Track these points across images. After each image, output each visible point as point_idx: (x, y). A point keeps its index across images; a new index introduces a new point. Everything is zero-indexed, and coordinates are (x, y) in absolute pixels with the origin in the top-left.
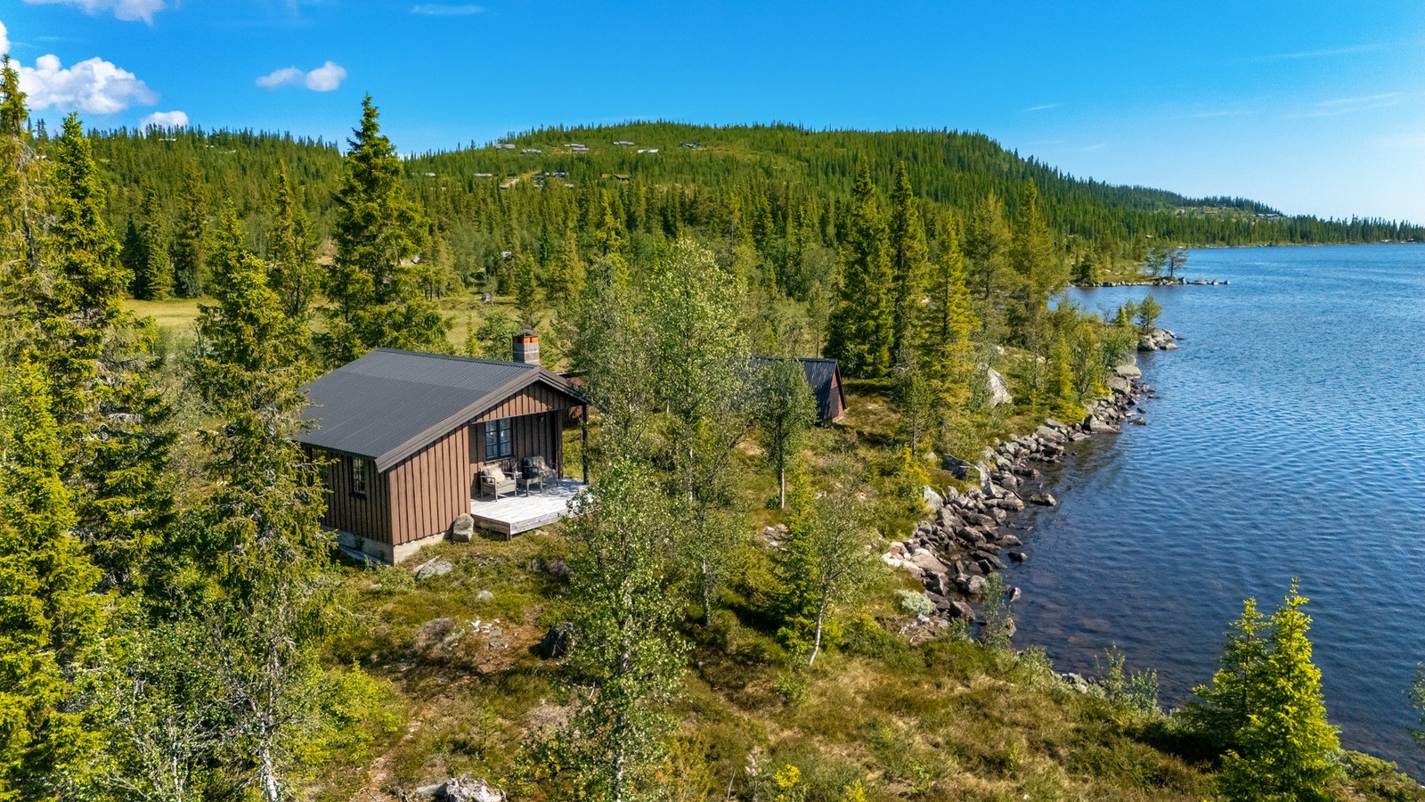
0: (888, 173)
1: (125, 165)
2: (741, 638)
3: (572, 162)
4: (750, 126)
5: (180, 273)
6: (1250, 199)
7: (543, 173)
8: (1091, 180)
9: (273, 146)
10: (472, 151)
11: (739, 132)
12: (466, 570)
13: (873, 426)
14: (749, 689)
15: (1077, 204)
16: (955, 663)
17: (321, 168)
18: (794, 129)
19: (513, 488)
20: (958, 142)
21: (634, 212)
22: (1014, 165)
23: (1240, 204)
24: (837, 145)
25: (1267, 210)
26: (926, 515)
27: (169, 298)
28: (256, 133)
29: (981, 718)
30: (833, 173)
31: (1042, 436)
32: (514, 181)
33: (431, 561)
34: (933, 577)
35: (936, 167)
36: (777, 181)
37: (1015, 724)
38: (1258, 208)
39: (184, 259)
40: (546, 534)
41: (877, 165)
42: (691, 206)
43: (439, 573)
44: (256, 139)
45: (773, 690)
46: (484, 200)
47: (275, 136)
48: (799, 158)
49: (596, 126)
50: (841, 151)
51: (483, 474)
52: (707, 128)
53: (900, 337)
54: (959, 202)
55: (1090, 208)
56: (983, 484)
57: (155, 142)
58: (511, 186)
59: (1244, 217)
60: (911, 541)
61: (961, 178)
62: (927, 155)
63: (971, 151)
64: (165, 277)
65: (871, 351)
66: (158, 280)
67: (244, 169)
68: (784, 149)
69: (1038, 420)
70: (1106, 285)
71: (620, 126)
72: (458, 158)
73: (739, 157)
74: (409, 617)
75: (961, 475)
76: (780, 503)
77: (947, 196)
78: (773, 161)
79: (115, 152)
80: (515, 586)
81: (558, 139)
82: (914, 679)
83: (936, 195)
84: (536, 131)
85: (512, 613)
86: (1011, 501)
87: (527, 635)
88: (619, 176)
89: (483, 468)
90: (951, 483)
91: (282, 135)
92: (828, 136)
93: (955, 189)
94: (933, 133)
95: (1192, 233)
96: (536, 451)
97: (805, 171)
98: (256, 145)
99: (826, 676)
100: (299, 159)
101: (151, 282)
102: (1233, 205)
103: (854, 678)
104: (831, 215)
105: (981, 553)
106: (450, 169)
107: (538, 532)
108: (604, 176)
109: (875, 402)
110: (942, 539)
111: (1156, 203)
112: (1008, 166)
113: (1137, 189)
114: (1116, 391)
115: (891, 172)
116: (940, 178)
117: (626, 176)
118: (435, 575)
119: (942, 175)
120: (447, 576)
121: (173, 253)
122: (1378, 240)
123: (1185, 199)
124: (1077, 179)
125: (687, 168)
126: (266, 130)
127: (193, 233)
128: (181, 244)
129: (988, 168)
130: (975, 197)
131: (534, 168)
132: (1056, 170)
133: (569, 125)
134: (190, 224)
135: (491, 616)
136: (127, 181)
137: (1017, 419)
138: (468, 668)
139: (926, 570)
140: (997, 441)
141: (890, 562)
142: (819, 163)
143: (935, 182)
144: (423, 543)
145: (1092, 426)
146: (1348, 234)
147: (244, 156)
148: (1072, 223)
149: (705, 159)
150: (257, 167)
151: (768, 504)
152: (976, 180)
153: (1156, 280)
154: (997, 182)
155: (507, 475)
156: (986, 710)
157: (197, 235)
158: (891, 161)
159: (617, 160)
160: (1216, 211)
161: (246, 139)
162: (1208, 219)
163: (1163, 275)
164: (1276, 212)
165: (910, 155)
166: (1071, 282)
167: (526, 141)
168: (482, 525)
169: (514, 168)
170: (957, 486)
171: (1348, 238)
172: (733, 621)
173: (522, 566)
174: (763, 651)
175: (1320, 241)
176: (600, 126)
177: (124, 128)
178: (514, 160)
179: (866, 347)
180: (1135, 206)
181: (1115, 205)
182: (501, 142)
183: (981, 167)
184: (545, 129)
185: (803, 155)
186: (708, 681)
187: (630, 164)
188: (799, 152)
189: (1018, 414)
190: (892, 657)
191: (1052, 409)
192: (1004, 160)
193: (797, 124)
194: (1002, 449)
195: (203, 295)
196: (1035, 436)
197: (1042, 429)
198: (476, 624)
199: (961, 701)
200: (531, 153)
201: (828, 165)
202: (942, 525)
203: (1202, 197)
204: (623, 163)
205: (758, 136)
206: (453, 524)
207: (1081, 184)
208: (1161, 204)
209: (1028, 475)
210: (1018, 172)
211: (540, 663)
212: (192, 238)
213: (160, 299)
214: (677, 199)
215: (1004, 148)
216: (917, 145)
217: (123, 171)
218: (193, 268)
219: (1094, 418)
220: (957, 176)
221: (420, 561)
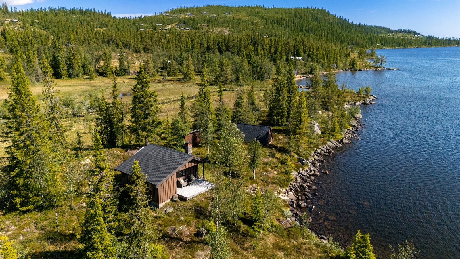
0: (292, 23)
1: (44, 23)
2: (244, 228)
3: (188, 20)
4: (247, 6)
5: (69, 70)
6: (413, 30)
7: (179, 24)
8: (360, 24)
9: (90, 14)
10: (155, 16)
11: (243, 8)
12: (177, 210)
13: (280, 144)
14: (245, 245)
15: (355, 33)
16: (295, 235)
17: (106, 22)
18: (261, 7)
19: (186, 185)
20: (316, 12)
21: (209, 45)
22: (334, 20)
23: (409, 32)
24: (276, 13)
25: (418, 34)
26: (293, 179)
27: (66, 78)
28: (84, 10)
29: (299, 252)
30: (274, 23)
31: (328, 146)
32: (170, 27)
33: (168, 207)
34: (293, 202)
35: (308, 21)
36: (256, 26)
37: (306, 254)
38: (415, 33)
39: (70, 67)
40: (195, 199)
41: (289, 21)
42: (227, 43)
43: (171, 211)
44: (84, 11)
45: (251, 246)
46: (161, 38)
47: (90, 10)
48: (263, 18)
49: (196, 7)
50: (277, 16)
51: (179, 181)
52: (233, 7)
53: (289, 114)
54: (315, 33)
55: (359, 34)
56: (309, 167)
57: (52, 13)
58: (168, 28)
59: (410, 37)
60: (288, 189)
61: (316, 25)
62: (305, 17)
63: (320, 15)
64: (65, 72)
65: (281, 119)
66: (62, 73)
67: (81, 23)
68: (258, 15)
69: (328, 140)
70: (360, 70)
71: (203, 7)
72: (151, 18)
73: (243, 18)
74: (165, 225)
75: (303, 164)
76: (254, 177)
77: (312, 31)
78: (254, 19)
79: (40, 18)
80: (189, 215)
81: (183, 12)
82: (284, 239)
83: (308, 31)
84: (176, 8)
85: (189, 224)
86: (316, 173)
87: (193, 230)
88: (204, 25)
89: (179, 180)
90: (300, 167)
91: (93, 10)
92: (273, 10)
93: (314, 29)
94: (308, 9)
95: (392, 43)
96: (191, 173)
97: (265, 23)
98: (84, 14)
99: (263, 240)
100: (99, 19)
101: (60, 73)
102: (407, 32)
103: (270, 240)
104: (273, 44)
105: (306, 193)
106: (148, 23)
107: (193, 199)
108: (199, 25)
109: (282, 136)
110: (296, 187)
111: (381, 32)
112: (332, 20)
113: (375, 26)
114: (353, 126)
115: (293, 23)
116: (309, 25)
117: (206, 25)
118: (170, 212)
119: (310, 24)
120: (172, 212)
121: (67, 64)
122: (454, 45)
123: (391, 30)
124: (355, 24)
125: (226, 22)
126: (87, 8)
127: (72, 58)
128: (69, 61)
129: (325, 21)
130: (321, 32)
131: (176, 22)
132: (348, 21)
133: (187, 6)
134: (71, 55)
135: (184, 224)
136: (45, 28)
137: (322, 139)
138: (181, 240)
139: (291, 199)
140: (315, 149)
141: (282, 197)
142: (270, 20)
143: (308, 26)
144: (166, 202)
145: (343, 141)
146: (444, 43)
147: (81, 18)
148: (352, 40)
149: (232, 19)
150: (85, 22)
151: (250, 178)
152: (321, 26)
153: (376, 68)
154: (328, 26)
155: (185, 181)
156: (300, 250)
157: (74, 58)
158: (293, 19)
159: (203, 19)
160: (401, 34)
161: (81, 12)
162: (398, 38)
163: (379, 66)
164: (421, 35)
165: (300, 17)
166: (349, 69)
167: (173, 12)
168: (180, 197)
169: (169, 22)
170: (302, 168)
171: (444, 44)
172: (242, 224)
173: (190, 209)
174: (249, 232)
175: (434, 46)
176: (197, 7)
177: (41, 8)
178: (169, 19)
179: (279, 118)
180: (374, 33)
181: (367, 33)
182: (165, 12)
183: (323, 21)
184: (179, 8)
185: (264, 17)
186: (236, 242)
187: (207, 20)
188: (263, 16)
189: (322, 138)
190: (279, 233)
191: (332, 136)
192: (331, 18)
193: (262, 6)
194: (316, 151)
195: (77, 77)
196: (326, 146)
197: (329, 143)
198: (181, 227)
199: (295, 247)
200: (174, 17)
201: (272, 21)
202: (296, 183)
203: (397, 29)
204: (205, 20)
205: (249, 10)
206: (173, 197)
207: (357, 26)
208: (383, 32)
209: (322, 162)
210: (335, 22)
211: (197, 239)
212: (73, 59)
213: (64, 79)
214: (223, 38)
215: (331, 13)
216: (302, 13)
217: (43, 25)
218: (73, 69)
219: (344, 139)
220: (315, 24)
221: (165, 207)
